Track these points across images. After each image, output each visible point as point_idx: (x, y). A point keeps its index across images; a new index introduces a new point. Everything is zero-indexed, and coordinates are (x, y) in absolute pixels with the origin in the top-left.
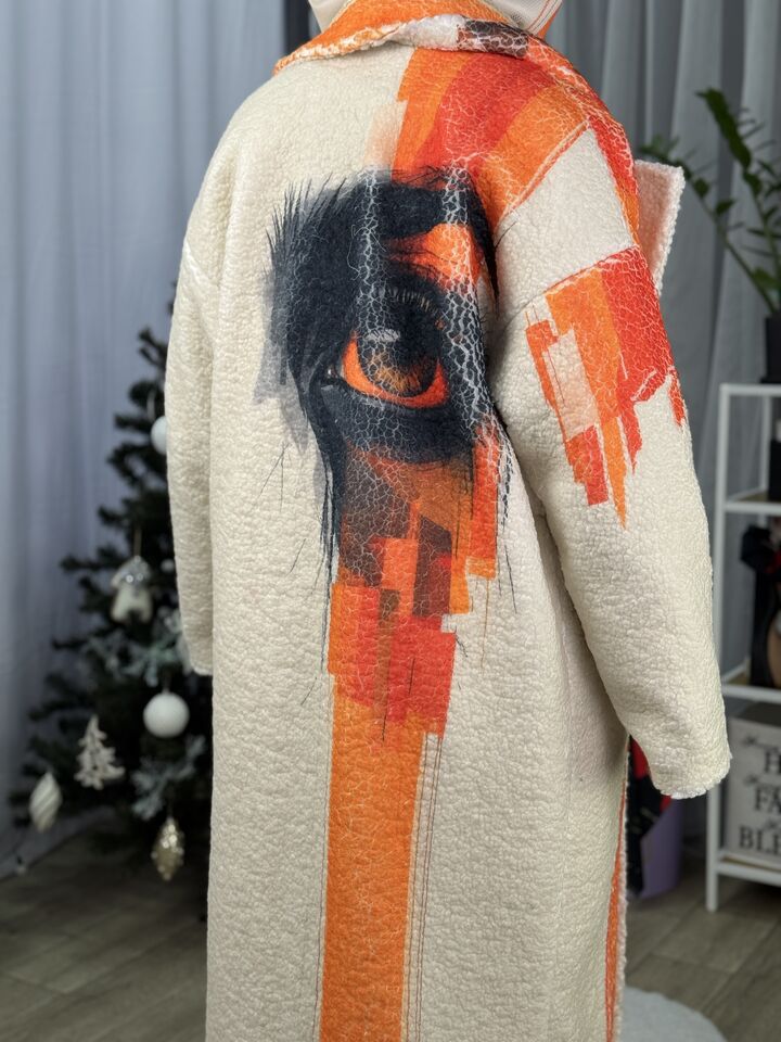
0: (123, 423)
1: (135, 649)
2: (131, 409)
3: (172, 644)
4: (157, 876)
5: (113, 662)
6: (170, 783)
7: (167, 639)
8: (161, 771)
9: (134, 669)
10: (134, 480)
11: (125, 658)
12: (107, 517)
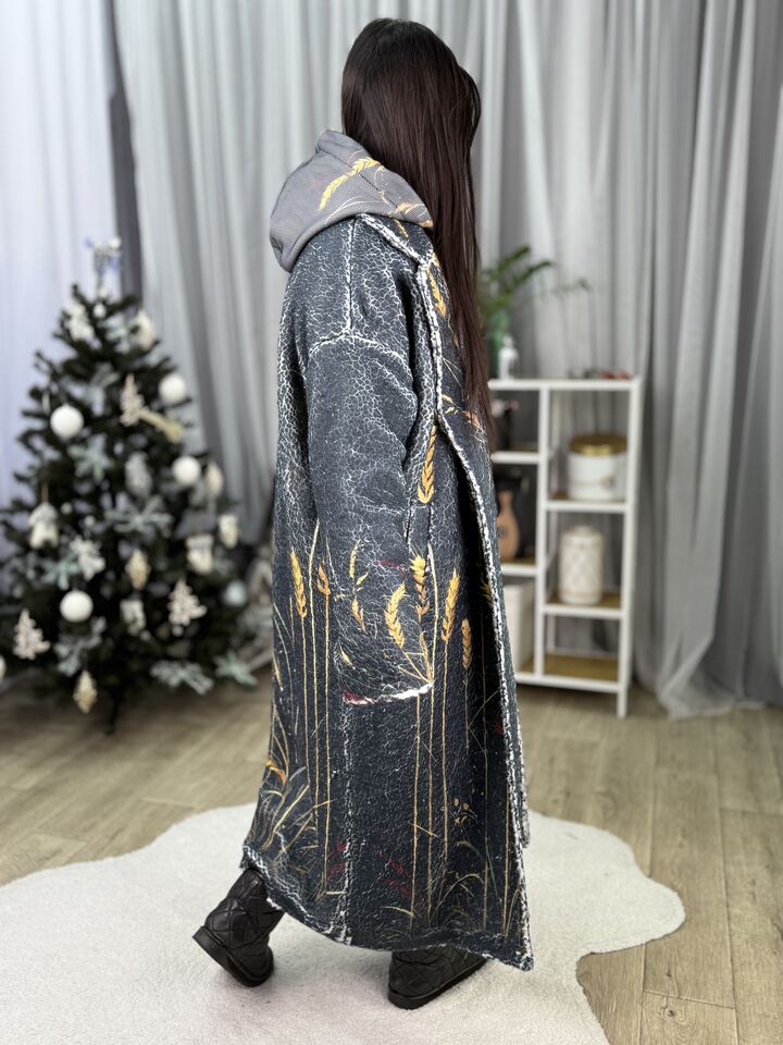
0: (27, 414)
1: (48, 564)
2: (31, 405)
3: (76, 560)
4: (79, 711)
5: (31, 574)
6: (83, 650)
7: (71, 556)
8: (75, 643)
9: (49, 578)
10: (36, 452)
11: (40, 571)
12: (20, 478)
